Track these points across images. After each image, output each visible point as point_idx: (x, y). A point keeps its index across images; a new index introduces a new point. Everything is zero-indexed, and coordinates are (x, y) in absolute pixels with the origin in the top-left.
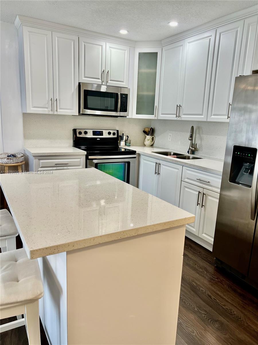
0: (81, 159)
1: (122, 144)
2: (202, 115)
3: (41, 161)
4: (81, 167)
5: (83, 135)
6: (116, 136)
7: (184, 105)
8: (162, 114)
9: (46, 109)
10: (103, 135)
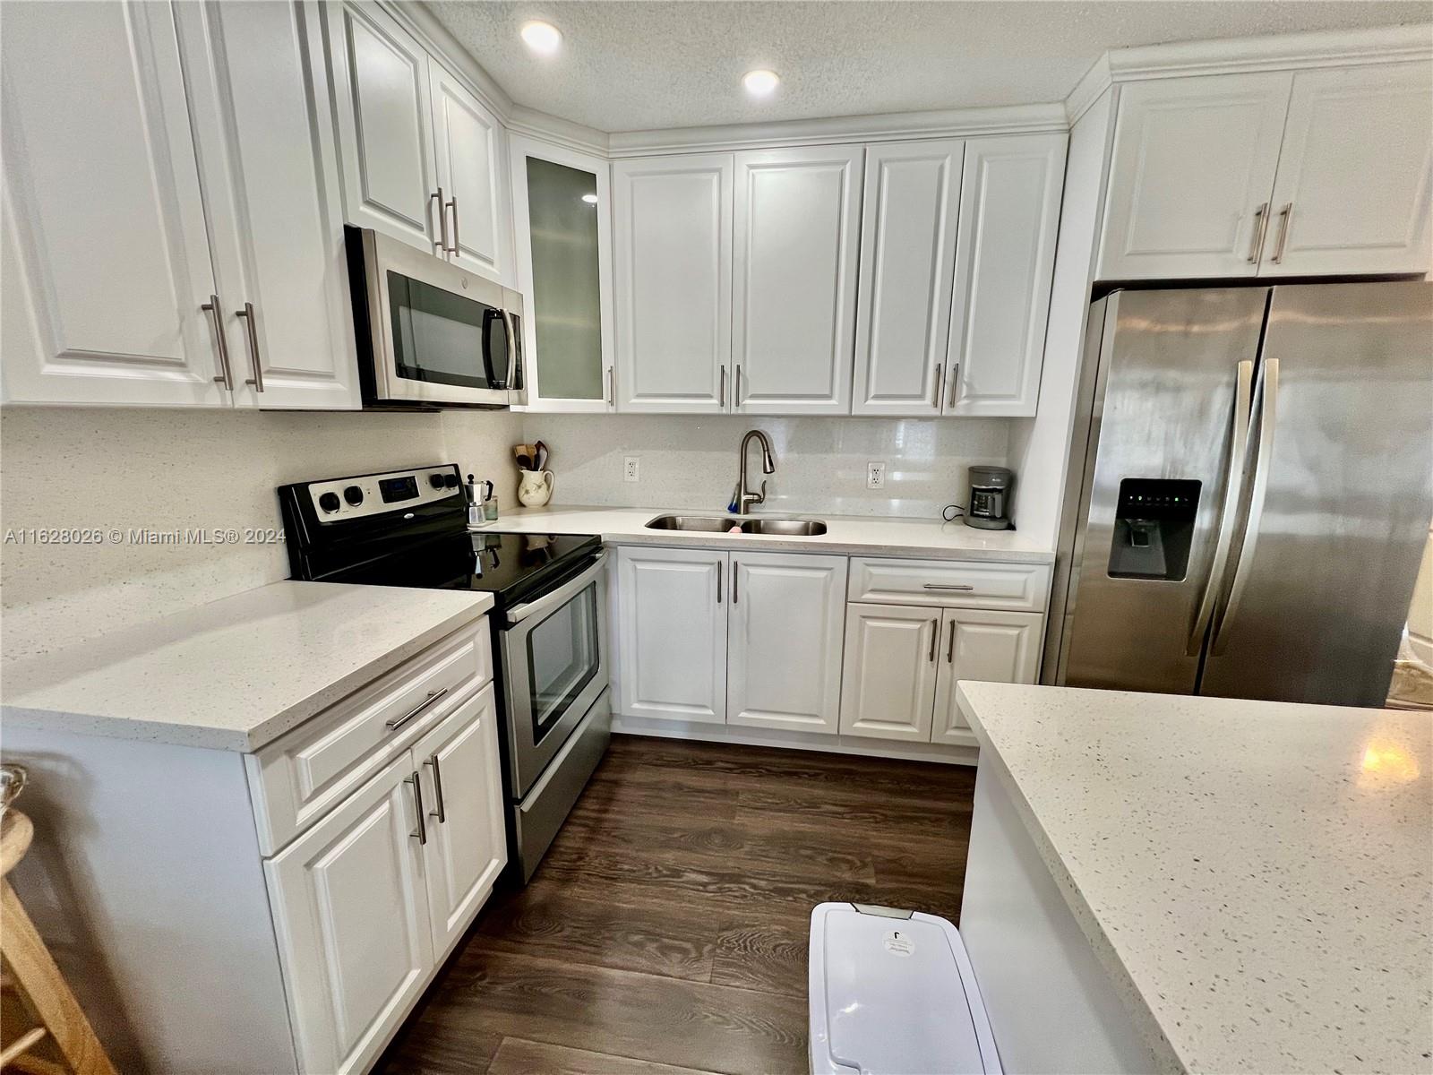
0: (479, 637)
2: (829, 397)
5: (346, 512)
6: (454, 491)
8: (639, 396)
9: (172, 375)
10: (417, 495)
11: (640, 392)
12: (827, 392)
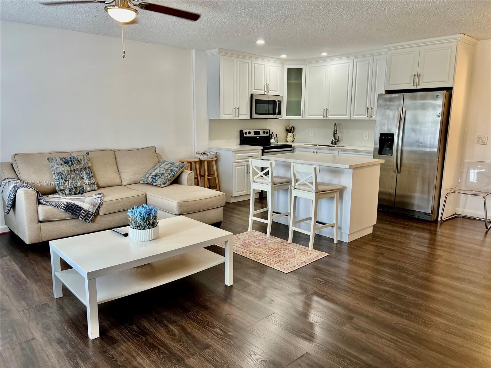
0: (259, 152)
1: (273, 141)
2: (346, 115)
3: (237, 155)
4: (259, 159)
5: (248, 135)
6: (268, 135)
7: (330, 108)
8: (308, 115)
9: (231, 116)
10: (260, 134)
11: (309, 114)
12: (345, 114)
